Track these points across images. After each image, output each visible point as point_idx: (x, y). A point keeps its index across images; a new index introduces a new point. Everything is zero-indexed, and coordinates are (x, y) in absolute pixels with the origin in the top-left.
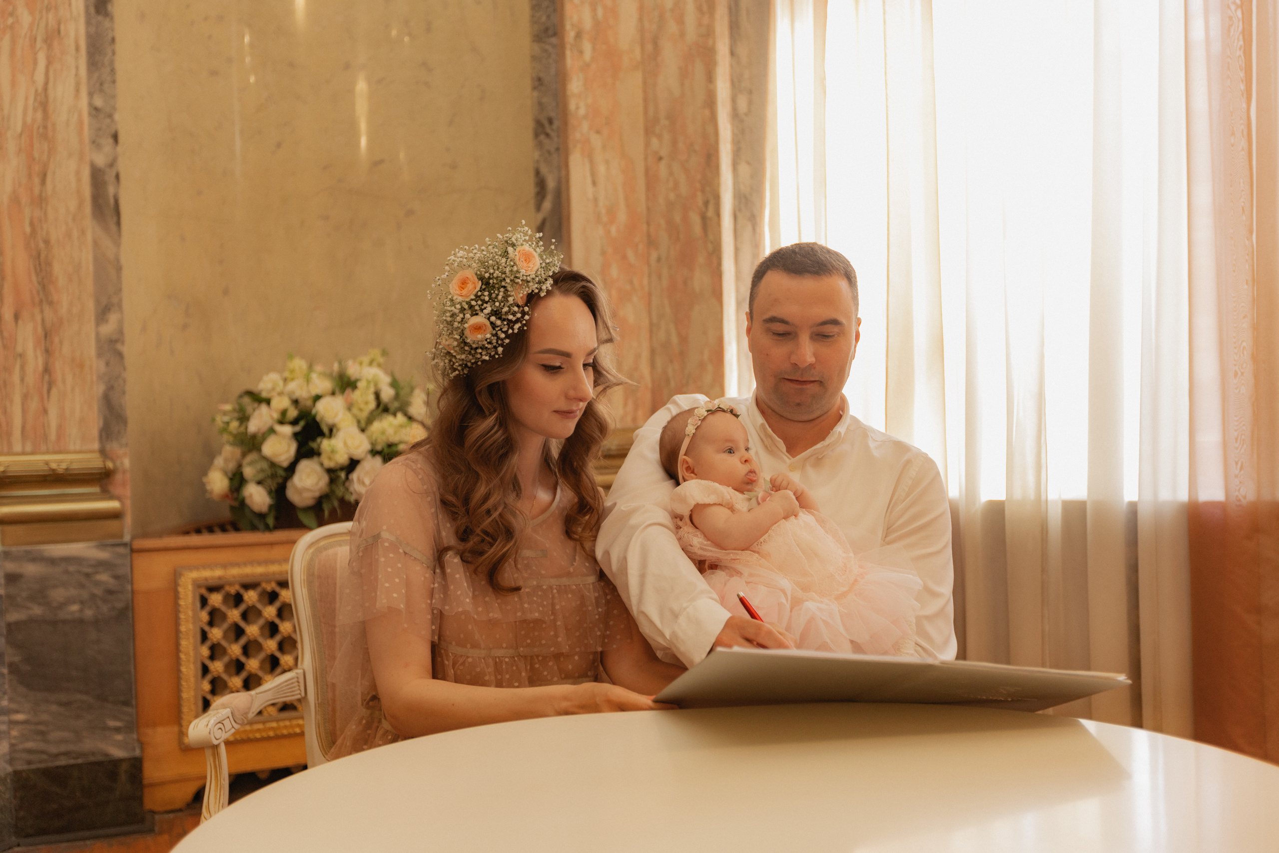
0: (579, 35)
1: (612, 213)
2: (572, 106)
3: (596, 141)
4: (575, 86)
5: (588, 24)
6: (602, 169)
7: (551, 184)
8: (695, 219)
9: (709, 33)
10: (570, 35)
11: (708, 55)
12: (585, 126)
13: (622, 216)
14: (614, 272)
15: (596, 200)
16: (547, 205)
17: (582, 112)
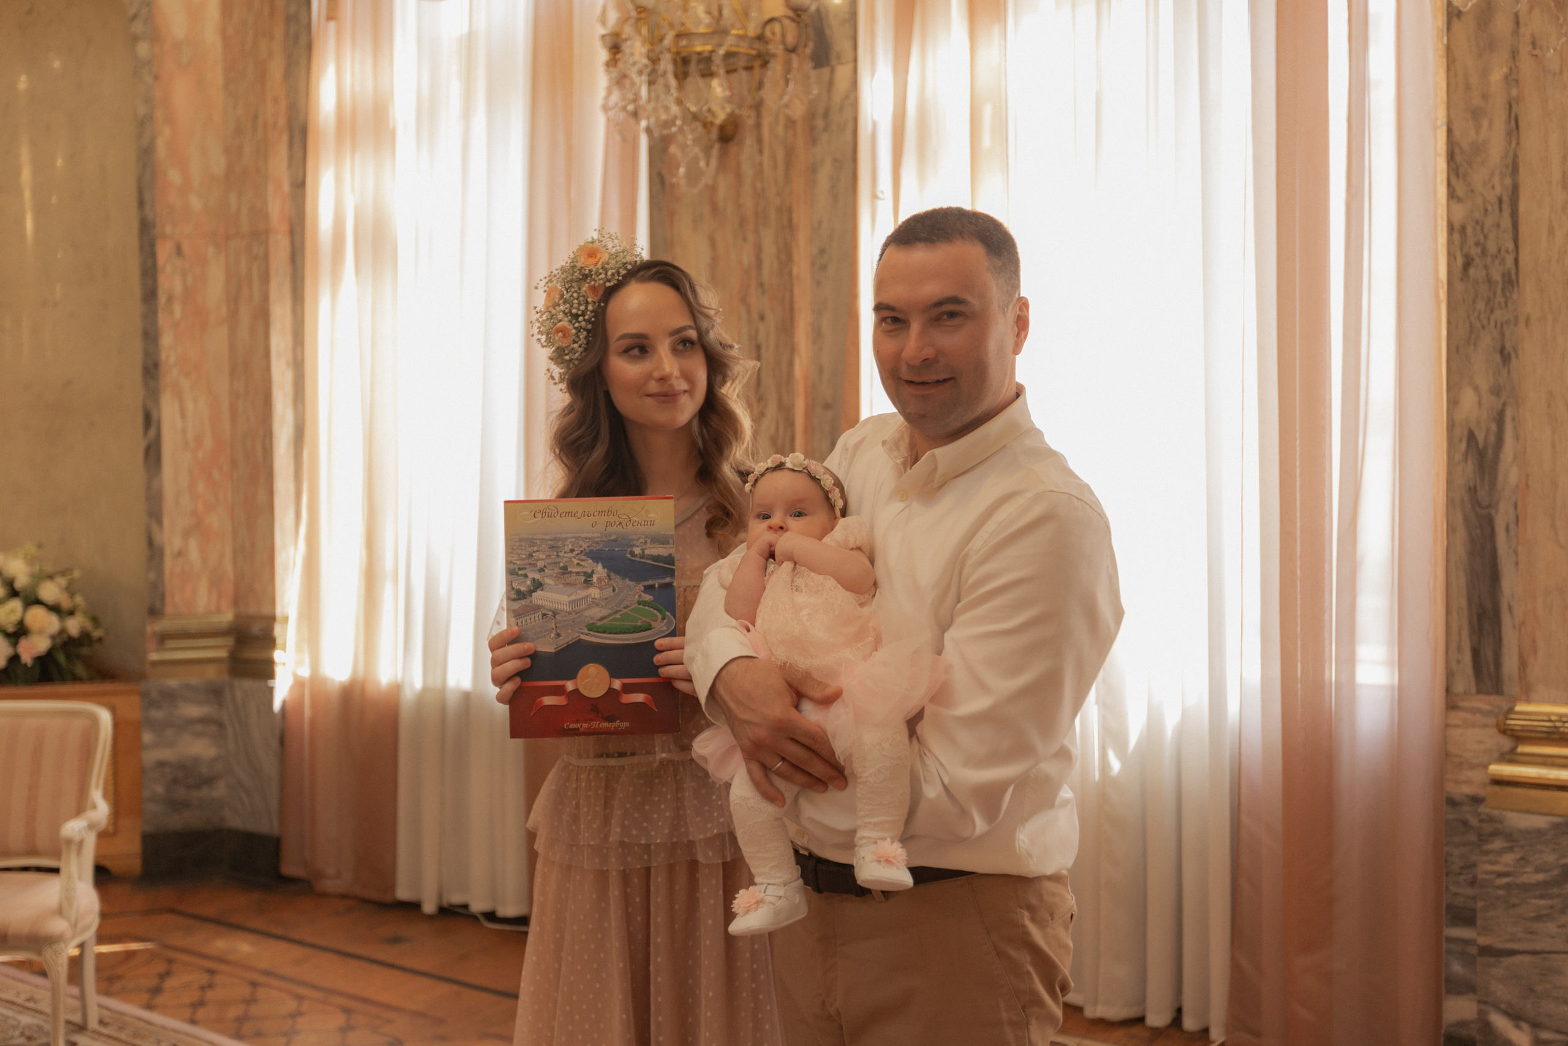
0: (170, 299)
1: (199, 441)
2: (163, 356)
3: (185, 384)
4: (166, 340)
5: (178, 287)
6: (190, 406)
7: (154, 417)
8: (259, 448)
9: (265, 299)
10: (162, 299)
11: (263, 316)
12: (175, 372)
13: (208, 442)
14: (201, 487)
15: (184, 431)
16: (152, 433)
17: (172, 360)
